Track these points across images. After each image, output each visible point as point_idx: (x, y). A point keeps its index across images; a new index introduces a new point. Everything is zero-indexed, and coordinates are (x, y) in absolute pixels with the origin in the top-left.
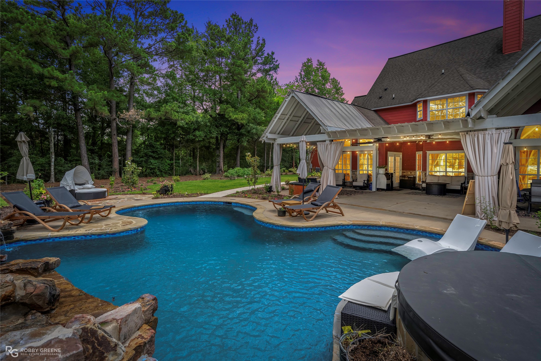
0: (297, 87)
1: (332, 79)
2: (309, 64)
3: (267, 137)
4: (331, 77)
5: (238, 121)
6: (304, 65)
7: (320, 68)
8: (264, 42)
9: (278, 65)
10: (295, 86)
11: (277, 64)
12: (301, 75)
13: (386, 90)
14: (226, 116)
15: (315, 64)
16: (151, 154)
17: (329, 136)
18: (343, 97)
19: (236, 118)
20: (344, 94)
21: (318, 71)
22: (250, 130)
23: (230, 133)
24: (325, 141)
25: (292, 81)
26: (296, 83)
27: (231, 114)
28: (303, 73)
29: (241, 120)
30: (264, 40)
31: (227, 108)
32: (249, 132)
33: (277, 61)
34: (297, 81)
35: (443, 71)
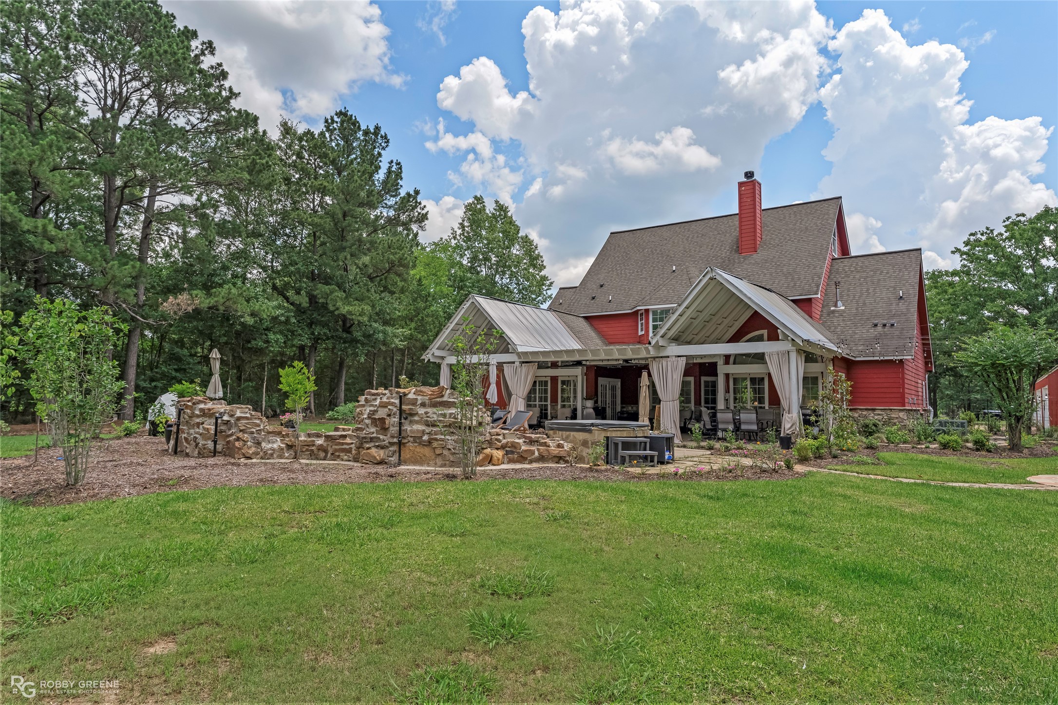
0: (455, 248)
1: (522, 238)
2: (479, 206)
3: (433, 354)
4: (521, 234)
5: (354, 317)
6: (469, 208)
7: (500, 215)
8: (400, 168)
9: (427, 214)
10: (451, 246)
11: (424, 212)
12: (462, 226)
13: (602, 286)
14: (331, 308)
15: (490, 208)
16: (174, 373)
17: (520, 357)
18: (543, 273)
19: (350, 313)
20: (545, 267)
21: (497, 221)
22: (373, 335)
23: (332, 337)
24: (514, 363)
25: (445, 237)
26: (453, 242)
27: (339, 304)
28: (466, 224)
29: (360, 315)
30: (398, 164)
31: (332, 292)
32: (368, 336)
33: (425, 206)
34: (455, 238)
35: (674, 268)
